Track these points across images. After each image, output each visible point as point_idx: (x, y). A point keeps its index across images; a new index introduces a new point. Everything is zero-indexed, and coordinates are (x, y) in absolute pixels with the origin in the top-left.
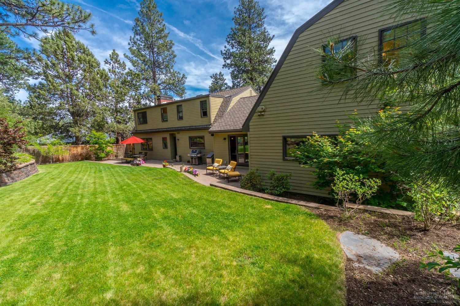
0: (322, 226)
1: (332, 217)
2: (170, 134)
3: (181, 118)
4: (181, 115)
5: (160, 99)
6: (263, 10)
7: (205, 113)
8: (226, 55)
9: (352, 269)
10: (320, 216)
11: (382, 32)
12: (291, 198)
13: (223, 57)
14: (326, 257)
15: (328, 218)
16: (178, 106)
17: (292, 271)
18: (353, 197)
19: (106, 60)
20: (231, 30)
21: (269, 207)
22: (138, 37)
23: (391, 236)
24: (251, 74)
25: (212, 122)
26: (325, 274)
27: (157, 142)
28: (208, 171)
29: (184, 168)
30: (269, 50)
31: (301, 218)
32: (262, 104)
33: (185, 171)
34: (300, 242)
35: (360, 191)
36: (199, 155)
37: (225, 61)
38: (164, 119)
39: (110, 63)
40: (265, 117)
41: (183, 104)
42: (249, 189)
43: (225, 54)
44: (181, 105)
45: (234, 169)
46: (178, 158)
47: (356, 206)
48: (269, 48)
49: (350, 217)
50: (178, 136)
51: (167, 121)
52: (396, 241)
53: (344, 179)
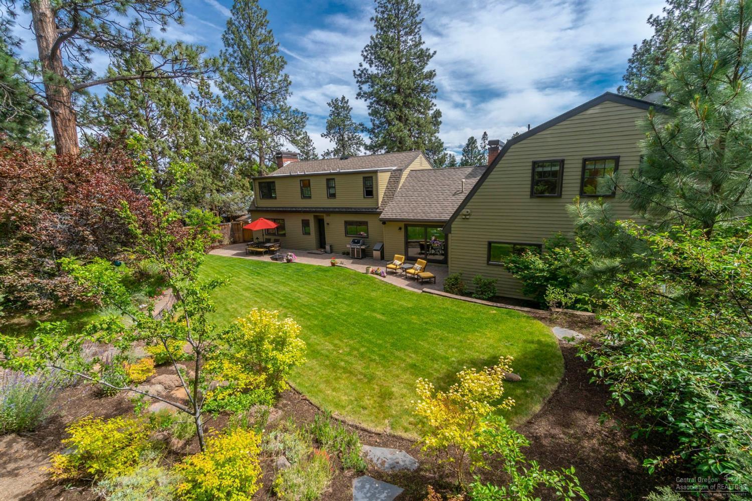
0: (540, 324)
1: (544, 318)
2: (314, 216)
3: (333, 196)
4: (332, 191)
5: (281, 157)
6: (418, 9)
7: (370, 192)
8: (361, 77)
9: (563, 344)
10: (535, 318)
11: (585, 160)
12: (507, 303)
13: (356, 80)
14: (548, 340)
15: (541, 319)
16: (328, 180)
17: (533, 346)
18: (559, 304)
19: (192, 93)
20: (370, 40)
21: (494, 312)
22: (230, 50)
23: (581, 328)
24: (401, 111)
25: (380, 205)
26: (550, 346)
27: (293, 225)
28: (388, 270)
29: (371, 270)
30: (427, 72)
31: (524, 320)
32: (466, 207)
33: (372, 273)
34: (531, 333)
35: (564, 300)
36: (363, 247)
37: (361, 89)
38: (305, 195)
39: (198, 97)
40: (470, 220)
41: (337, 179)
42: (457, 294)
43: (360, 75)
44: (334, 179)
45: (424, 270)
46: (328, 247)
47: (560, 310)
48: (426, 70)
49: (557, 318)
50: (327, 219)
51: (310, 197)
52: (584, 331)
53: (553, 292)
